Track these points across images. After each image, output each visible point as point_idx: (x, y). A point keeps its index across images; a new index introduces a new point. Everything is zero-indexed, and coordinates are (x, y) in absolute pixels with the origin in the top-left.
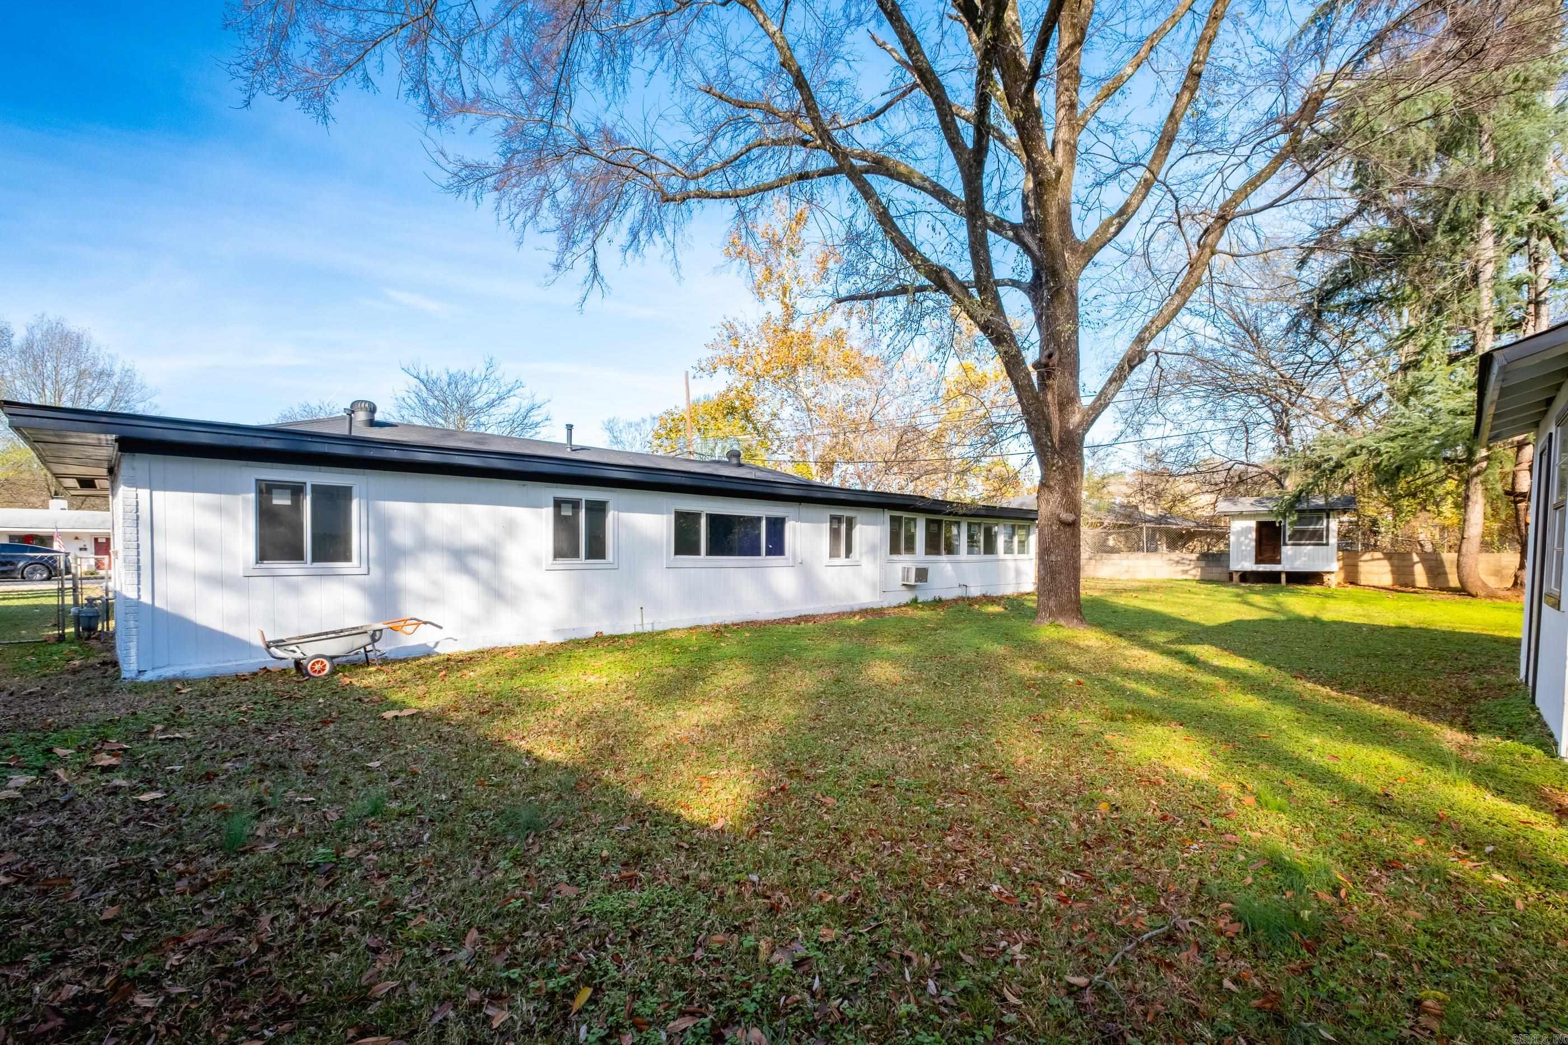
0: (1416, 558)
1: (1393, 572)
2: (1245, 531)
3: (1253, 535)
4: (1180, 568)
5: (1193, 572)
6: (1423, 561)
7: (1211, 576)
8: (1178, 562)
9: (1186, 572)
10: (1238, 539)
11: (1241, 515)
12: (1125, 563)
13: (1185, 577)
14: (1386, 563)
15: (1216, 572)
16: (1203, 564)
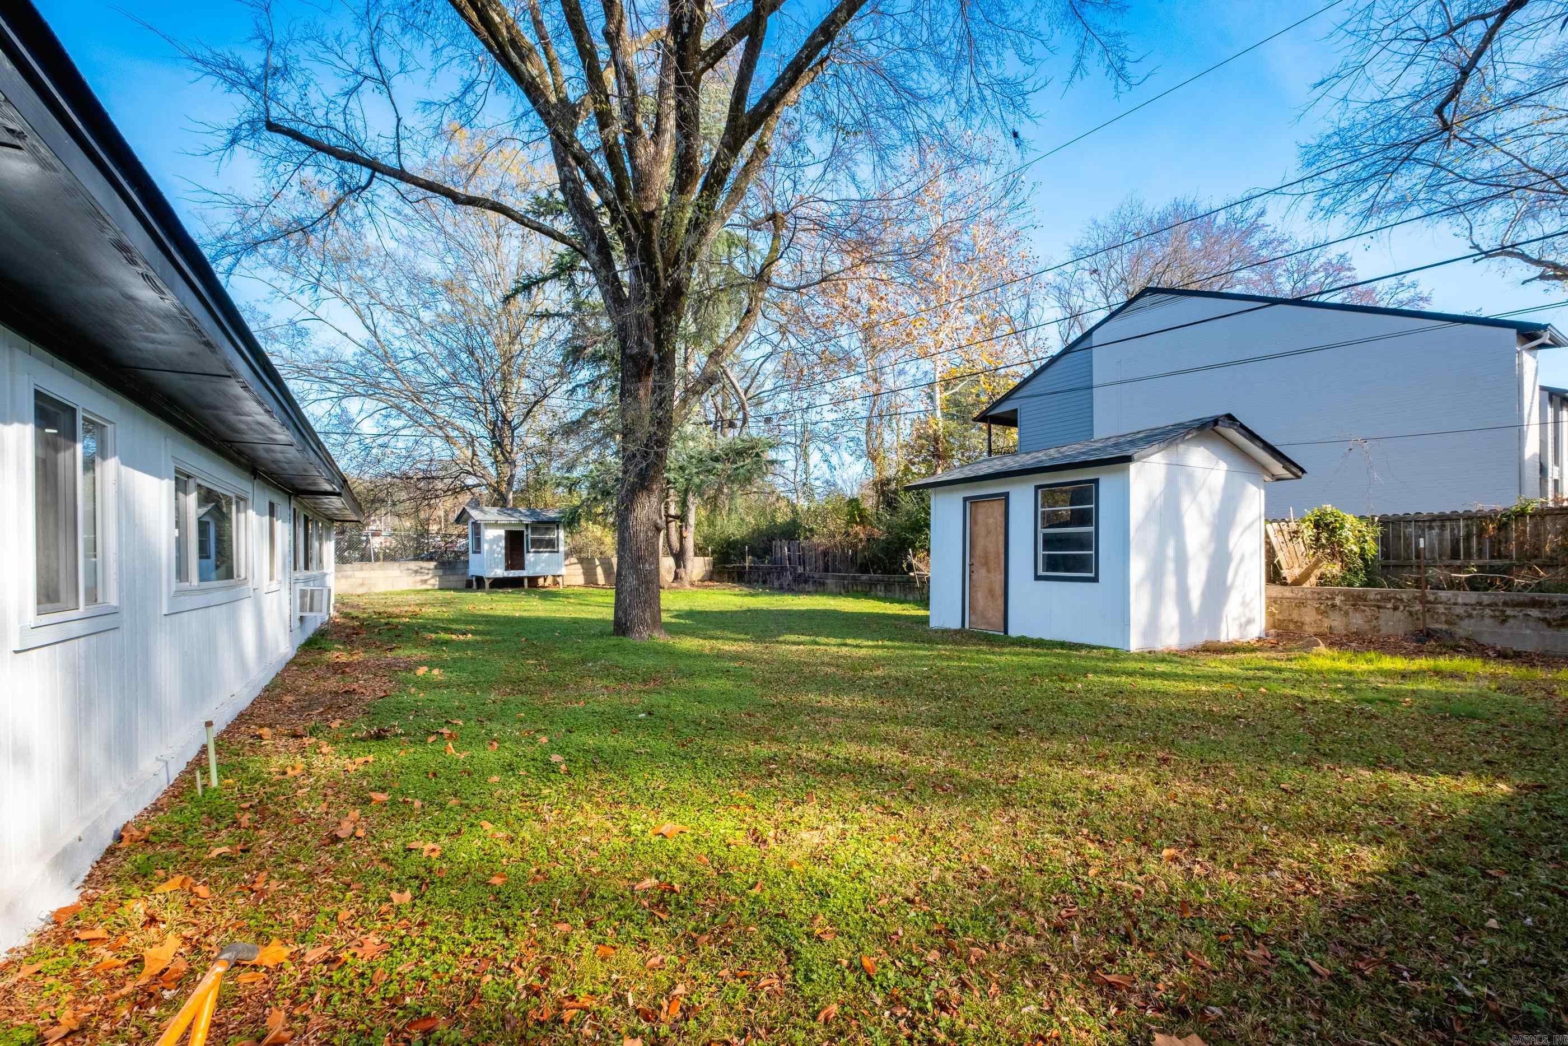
0: (597, 563)
1: (584, 574)
2: (495, 540)
3: (503, 544)
4: (419, 578)
5: (432, 581)
6: (602, 564)
7: (448, 584)
8: (416, 572)
9: (425, 582)
10: (491, 547)
11: (496, 525)
12: (359, 574)
13: (424, 587)
14: (579, 566)
15: (453, 579)
16: (440, 572)
